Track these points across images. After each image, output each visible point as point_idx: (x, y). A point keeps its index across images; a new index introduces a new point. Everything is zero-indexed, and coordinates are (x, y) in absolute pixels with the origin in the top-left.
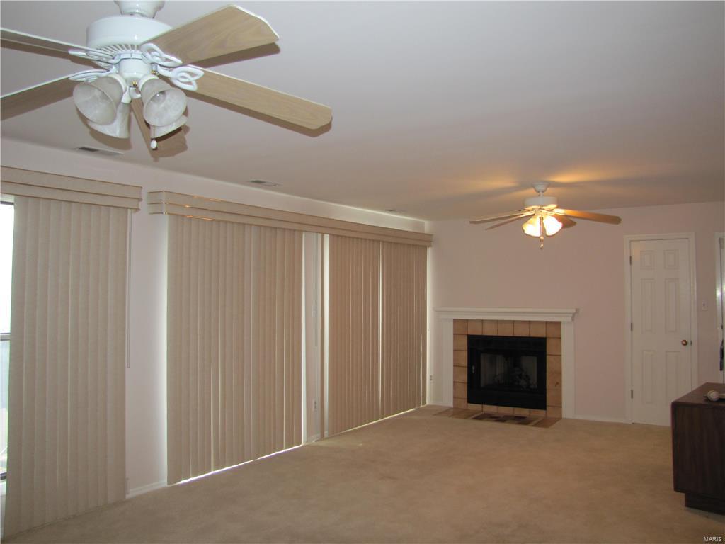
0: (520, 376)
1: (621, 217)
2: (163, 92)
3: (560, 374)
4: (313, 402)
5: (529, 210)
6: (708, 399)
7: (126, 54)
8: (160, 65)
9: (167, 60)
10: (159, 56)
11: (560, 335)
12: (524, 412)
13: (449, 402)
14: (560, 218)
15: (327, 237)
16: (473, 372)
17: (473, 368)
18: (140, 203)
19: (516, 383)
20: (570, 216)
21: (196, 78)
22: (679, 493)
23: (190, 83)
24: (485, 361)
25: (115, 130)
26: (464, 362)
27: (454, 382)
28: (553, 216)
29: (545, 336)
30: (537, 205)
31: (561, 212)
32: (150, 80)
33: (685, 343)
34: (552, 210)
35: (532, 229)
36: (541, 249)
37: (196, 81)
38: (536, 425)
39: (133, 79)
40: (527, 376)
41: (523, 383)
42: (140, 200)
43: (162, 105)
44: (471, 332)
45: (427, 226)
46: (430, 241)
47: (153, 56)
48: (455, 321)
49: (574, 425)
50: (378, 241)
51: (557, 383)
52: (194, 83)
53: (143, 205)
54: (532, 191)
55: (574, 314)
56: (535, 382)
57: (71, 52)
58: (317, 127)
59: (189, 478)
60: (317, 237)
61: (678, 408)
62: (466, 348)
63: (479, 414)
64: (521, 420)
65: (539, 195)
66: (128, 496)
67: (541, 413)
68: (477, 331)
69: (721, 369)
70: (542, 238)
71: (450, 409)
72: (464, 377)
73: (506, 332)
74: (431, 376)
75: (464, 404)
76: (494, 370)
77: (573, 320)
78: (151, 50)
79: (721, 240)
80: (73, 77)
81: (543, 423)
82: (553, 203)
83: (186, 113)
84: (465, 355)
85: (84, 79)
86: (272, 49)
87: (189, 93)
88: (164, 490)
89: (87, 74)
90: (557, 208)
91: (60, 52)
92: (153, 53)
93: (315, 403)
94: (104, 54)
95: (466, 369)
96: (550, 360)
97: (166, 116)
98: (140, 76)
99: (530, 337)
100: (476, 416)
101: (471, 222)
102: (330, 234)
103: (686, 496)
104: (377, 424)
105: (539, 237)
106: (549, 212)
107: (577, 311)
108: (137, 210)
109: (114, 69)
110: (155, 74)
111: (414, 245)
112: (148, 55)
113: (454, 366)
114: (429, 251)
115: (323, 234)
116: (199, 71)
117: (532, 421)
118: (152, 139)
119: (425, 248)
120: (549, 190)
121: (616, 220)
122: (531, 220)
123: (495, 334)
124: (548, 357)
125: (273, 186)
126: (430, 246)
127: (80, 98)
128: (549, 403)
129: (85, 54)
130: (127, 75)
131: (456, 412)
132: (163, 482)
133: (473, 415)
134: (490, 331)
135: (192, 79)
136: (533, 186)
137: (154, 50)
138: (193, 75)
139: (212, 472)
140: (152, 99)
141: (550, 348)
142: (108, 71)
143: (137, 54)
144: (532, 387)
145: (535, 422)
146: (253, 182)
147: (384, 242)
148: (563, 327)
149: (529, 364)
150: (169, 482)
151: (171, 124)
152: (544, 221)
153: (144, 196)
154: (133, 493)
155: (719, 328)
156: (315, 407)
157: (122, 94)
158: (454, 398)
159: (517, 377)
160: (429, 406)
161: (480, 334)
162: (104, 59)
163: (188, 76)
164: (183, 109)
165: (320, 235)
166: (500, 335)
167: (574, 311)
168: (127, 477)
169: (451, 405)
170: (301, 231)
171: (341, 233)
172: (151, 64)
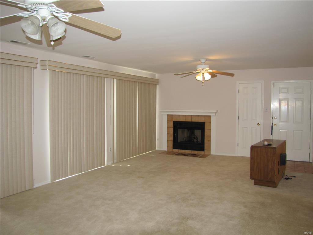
0: (194, 138)
1: (234, 74)
2: (57, 23)
3: (210, 137)
4: (110, 148)
5: (198, 70)
6: (264, 145)
7: (41, 7)
8: (55, 12)
9: (58, 10)
10: (55, 8)
11: (210, 121)
12: (196, 152)
13: (165, 148)
14: (210, 73)
15: (115, 80)
16: (175, 136)
17: (175, 134)
18: (37, 65)
19: (193, 141)
20: (214, 73)
21: (69, 17)
22: (252, 180)
23: (66, 19)
24: (180, 131)
25: (37, 37)
26: (171, 132)
27: (167, 140)
28: (207, 73)
29: (204, 122)
30: (201, 68)
31: (211, 71)
32: (51, 18)
33: (259, 124)
34: (207, 70)
35: (199, 78)
36: (203, 86)
37: (69, 18)
38: (200, 157)
39: (43, 17)
40: (197, 138)
41: (195, 140)
42: (37, 64)
43: (56, 28)
44: (174, 120)
45: (157, 76)
46: (158, 82)
47: (52, 8)
48: (168, 115)
49: (216, 157)
50: (136, 82)
51: (209, 141)
52: (68, 19)
53: (38, 66)
54: (199, 62)
55: (216, 113)
56: (200, 140)
57: (19, 5)
58: (115, 37)
59: (59, 179)
60: (111, 80)
61: (253, 148)
62: (172, 126)
63: (177, 153)
64: (194, 155)
65: (202, 64)
66: (34, 187)
67: (202, 153)
68: (177, 119)
69: (271, 135)
70: (203, 81)
71: (165, 151)
72: (171, 138)
73: (189, 120)
74: (158, 138)
75: (171, 149)
76: (184, 135)
77: (215, 115)
78: (51, 6)
79: (273, 84)
80: (18, 15)
81: (203, 156)
82: (208, 68)
83: (65, 31)
84: (172, 129)
85: (23, 16)
86: (101, 9)
87: (66, 23)
88: (49, 184)
89: (24, 14)
90: (209, 69)
91: (15, 5)
92: (52, 7)
93: (111, 149)
94: (33, 7)
95: (172, 135)
96: (206, 131)
97: (57, 32)
98: (47, 16)
99: (198, 122)
100: (176, 154)
101: (175, 75)
102: (117, 79)
103: (254, 181)
104: (136, 157)
105: (202, 81)
106: (206, 71)
107: (217, 111)
108: (36, 68)
109: (35, 12)
110: (52, 15)
111: (151, 84)
112: (51, 8)
113: (167, 134)
114: (158, 86)
115: (114, 79)
116: (70, 15)
117: (198, 156)
118: (51, 41)
119: (156, 85)
120: (207, 62)
121: (232, 75)
122: (199, 74)
123: (184, 121)
124: (205, 130)
125: (93, 58)
126: (158, 84)
127: (23, 24)
128: (205, 148)
129: (25, 6)
130: (41, 15)
131: (168, 153)
132: (49, 181)
133: (175, 153)
134: (182, 120)
135: (67, 17)
136: (200, 60)
137: (53, 6)
138: (67, 16)
139: (69, 177)
140: (53, 26)
141: (206, 127)
142: (33, 13)
143: (45, 7)
144: (199, 142)
145: (200, 156)
146: (85, 56)
147: (139, 82)
148: (212, 118)
149: (198, 133)
150: (51, 181)
151: (59, 35)
152: (204, 75)
153: (39, 62)
154: (36, 186)
155: (271, 119)
156: (111, 150)
157: (40, 22)
158: (167, 147)
159: (193, 138)
160: (157, 150)
161: (178, 121)
162: (32, 9)
163: (66, 16)
164: (64, 30)
165: (112, 79)
166: (186, 121)
167: (216, 111)
168: (34, 179)
169: (166, 150)
170: (104, 78)
171: (121, 78)
172: (51, 11)
